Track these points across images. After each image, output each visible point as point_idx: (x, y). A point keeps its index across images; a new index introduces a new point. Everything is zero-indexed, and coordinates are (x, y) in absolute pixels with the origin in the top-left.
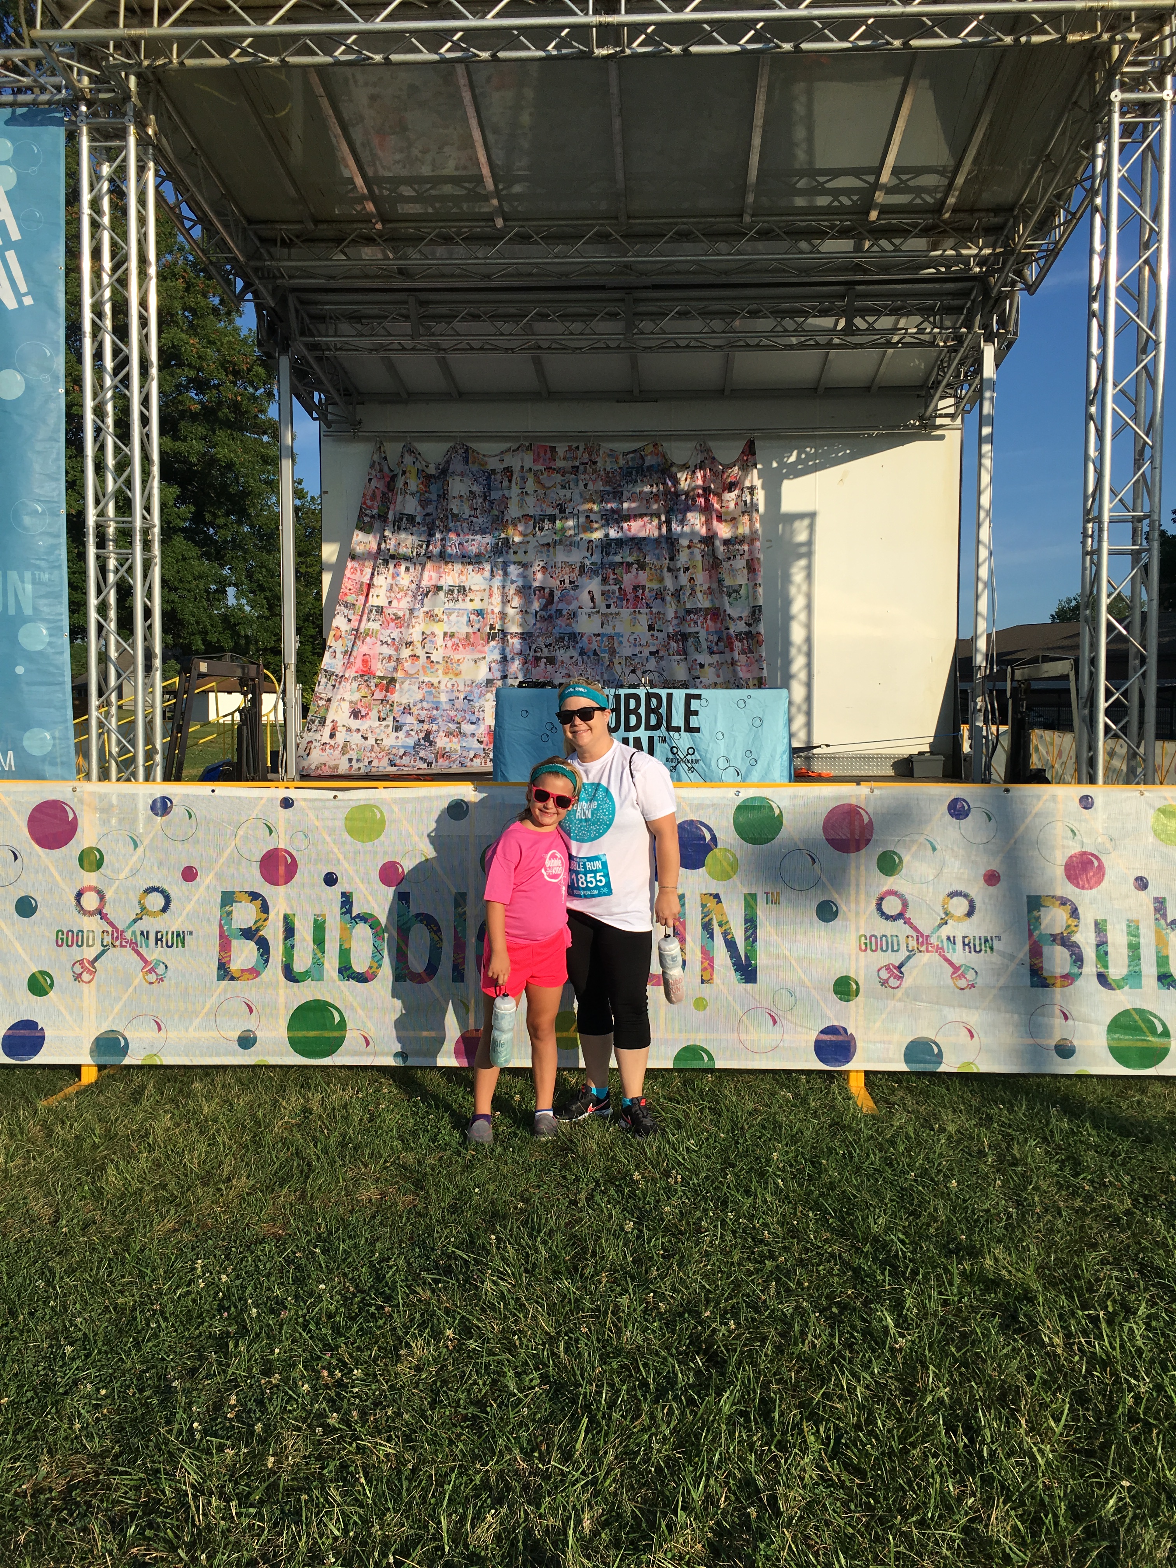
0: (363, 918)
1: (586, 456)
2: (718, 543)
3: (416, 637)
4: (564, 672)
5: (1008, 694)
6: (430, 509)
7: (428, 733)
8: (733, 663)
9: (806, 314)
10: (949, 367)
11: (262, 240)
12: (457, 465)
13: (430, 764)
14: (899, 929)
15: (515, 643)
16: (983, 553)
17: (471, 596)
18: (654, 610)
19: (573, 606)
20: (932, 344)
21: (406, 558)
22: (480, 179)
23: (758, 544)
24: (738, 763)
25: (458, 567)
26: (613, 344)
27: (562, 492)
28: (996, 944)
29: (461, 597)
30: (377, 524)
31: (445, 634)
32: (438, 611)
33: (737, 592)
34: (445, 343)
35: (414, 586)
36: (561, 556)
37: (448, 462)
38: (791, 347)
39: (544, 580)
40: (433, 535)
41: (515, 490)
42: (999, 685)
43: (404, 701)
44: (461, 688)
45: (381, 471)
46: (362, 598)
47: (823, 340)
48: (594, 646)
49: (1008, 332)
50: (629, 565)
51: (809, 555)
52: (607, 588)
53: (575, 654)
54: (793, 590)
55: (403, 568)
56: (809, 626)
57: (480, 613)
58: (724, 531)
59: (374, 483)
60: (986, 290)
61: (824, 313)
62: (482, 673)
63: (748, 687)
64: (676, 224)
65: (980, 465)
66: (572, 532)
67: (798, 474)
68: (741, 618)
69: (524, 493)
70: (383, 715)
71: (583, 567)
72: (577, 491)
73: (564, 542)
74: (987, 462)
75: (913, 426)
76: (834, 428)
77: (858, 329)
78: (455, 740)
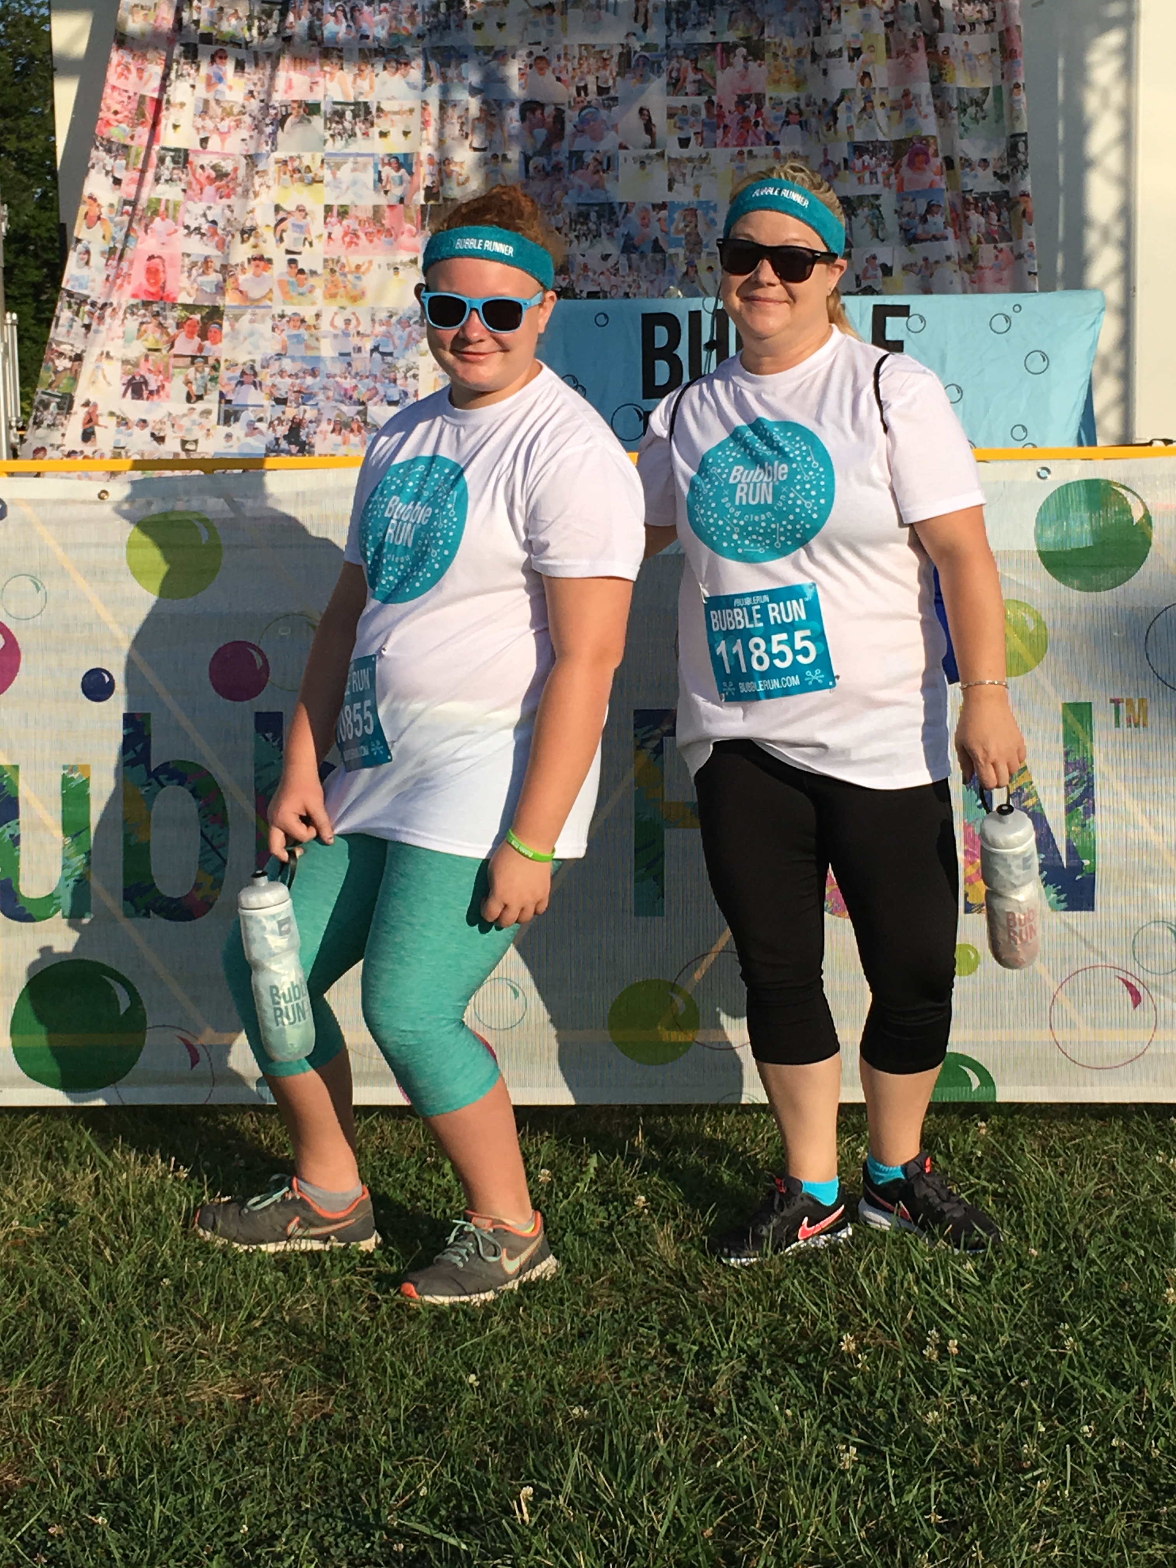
0: (177, 773)
3: (264, 218)
7: (296, 426)
17: (381, 124)
18: (783, 150)
19: (608, 143)
21: (237, 45)
25: (351, 61)
29: (359, 128)
31: (328, 209)
33: (978, 103)
35: (254, 105)
36: (578, 33)
43: (242, 358)
46: (143, 133)
50: (728, 49)
51: (1127, 21)
52: (680, 101)
54: (1092, 102)
55: (230, 64)
56: (1126, 181)
70: (195, 389)
71: (626, 57)
78: (354, 439)
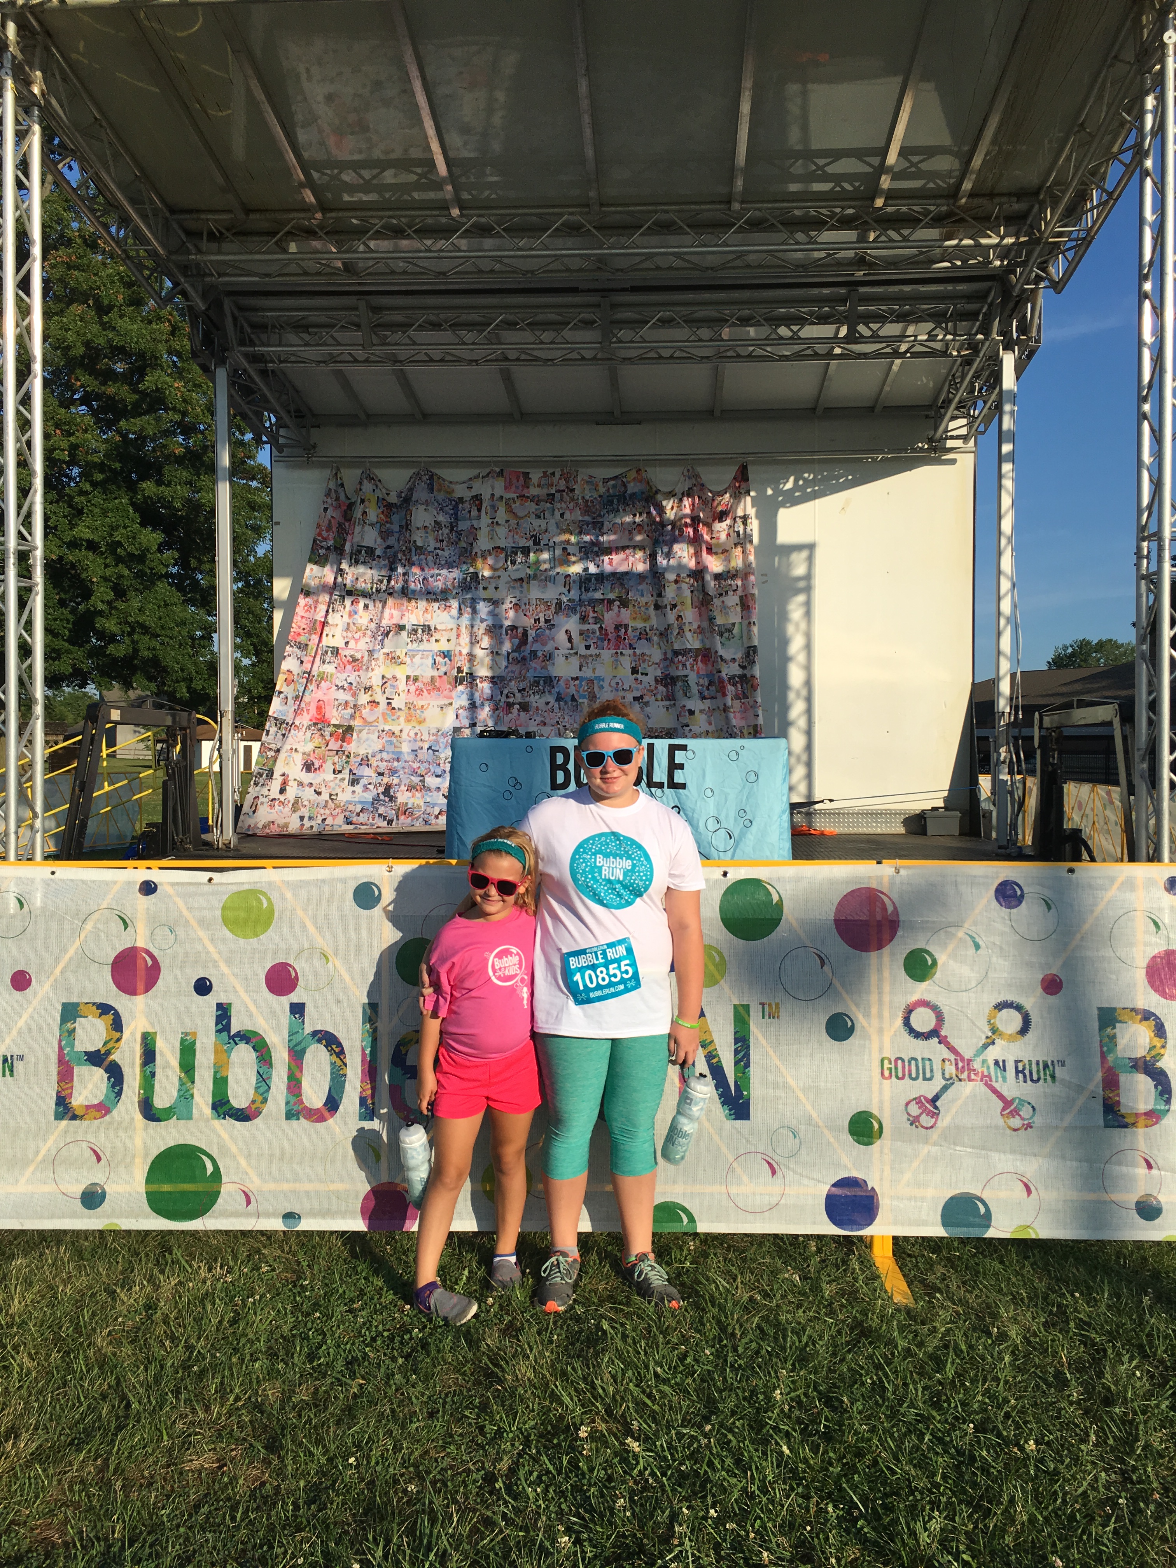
0: (245, 1037)
1: (563, 482)
2: (708, 577)
3: (376, 681)
4: (539, 719)
5: (1036, 744)
6: (391, 541)
7: (388, 788)
8: (726, 709)
9: (802, 321)
10: (961, 382)
11: (189, 233)
12: (422, 493)
13: (390, 822)
14: (933, 1049)
15: (485, 687)
16: (1005, 585)
17: (436, 636)
18: (638, 652)
19: (549, 647)
20: (945, 353)
21: (365, 595)
22: (431, 163)
23: (752, 578)
24: (730, 823)
25: (422, 604)
26: (588, 354)
27: (536, 523)
28: (1059, 1072)
29: (425, 637)
30: (332, 556)
31: (408, 677)
32: (399, 652)
33: (730, 631)
34: (403, 353)
35: (373, 626)
36: (535, 592)
37: (411, 490)
38: (786, 358)
39: (516, 617)
40: (395, 569)
41: (485, 520)
42: (1025, 732)
43: (362, 751)
44: (425, 737)
45: (337, 499)
46: (315, 638)
47: (821, 349)
48: (572, 690)
49: (1029, 339)
50: (610, 602)
51: (808, 590)
52: (586, 627)
53: (552, 700)
54: (791, 629)
55: (361, 605)
56: (808, 668)
57: (446, 655)
58: (715, 565)
59: (330, 512)
60: (1006, 290)
61: (823, 320)
62: (449, 721)
63: (742, 736)
64: (656, 212)
65: (1000, 487)
66: (546, 566)
67: (795, 502)
68: (734, 660)
69: (494, 523)
70: (338, 768)
71: (559, 604)
72: (553, 522)
73: (538, 576)
74: (1008, 483)
75: (922, 448)
76: (834, 452)
77: (862, 336)
78: (418, 794)
